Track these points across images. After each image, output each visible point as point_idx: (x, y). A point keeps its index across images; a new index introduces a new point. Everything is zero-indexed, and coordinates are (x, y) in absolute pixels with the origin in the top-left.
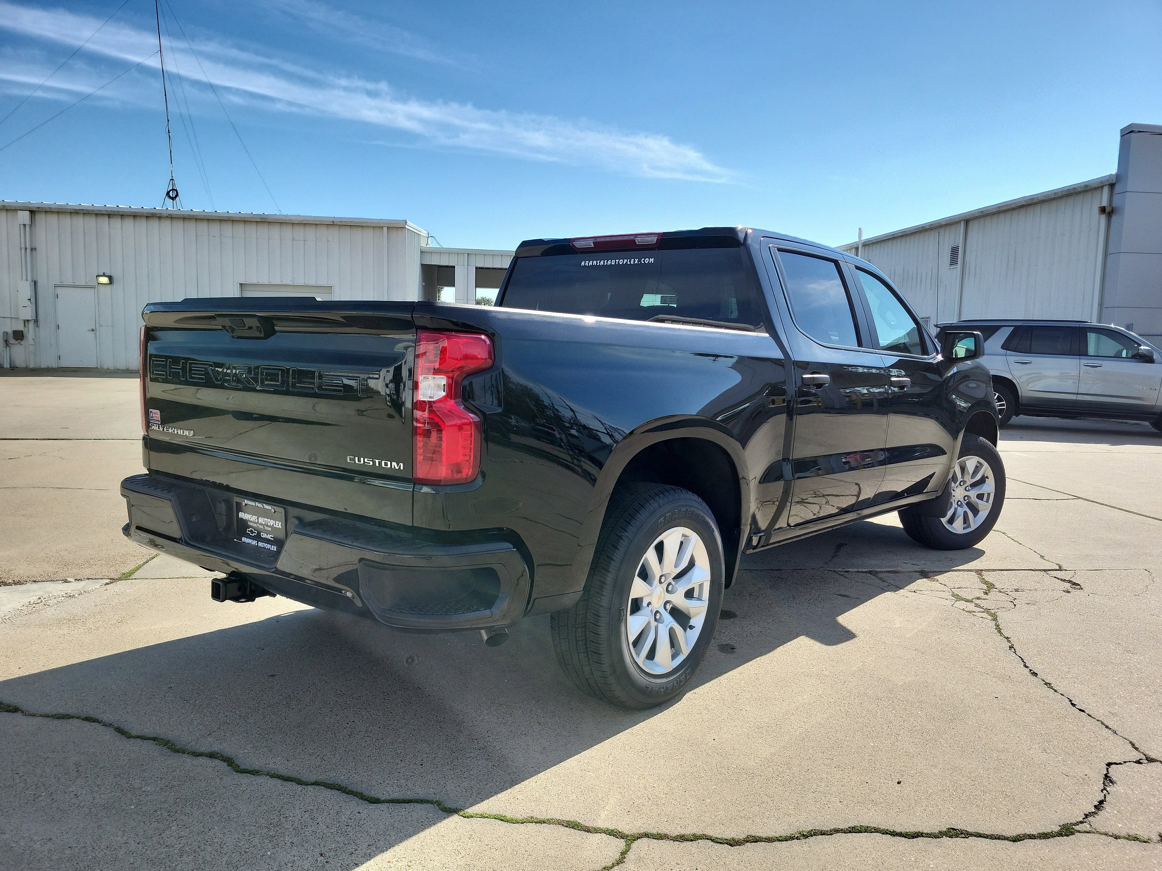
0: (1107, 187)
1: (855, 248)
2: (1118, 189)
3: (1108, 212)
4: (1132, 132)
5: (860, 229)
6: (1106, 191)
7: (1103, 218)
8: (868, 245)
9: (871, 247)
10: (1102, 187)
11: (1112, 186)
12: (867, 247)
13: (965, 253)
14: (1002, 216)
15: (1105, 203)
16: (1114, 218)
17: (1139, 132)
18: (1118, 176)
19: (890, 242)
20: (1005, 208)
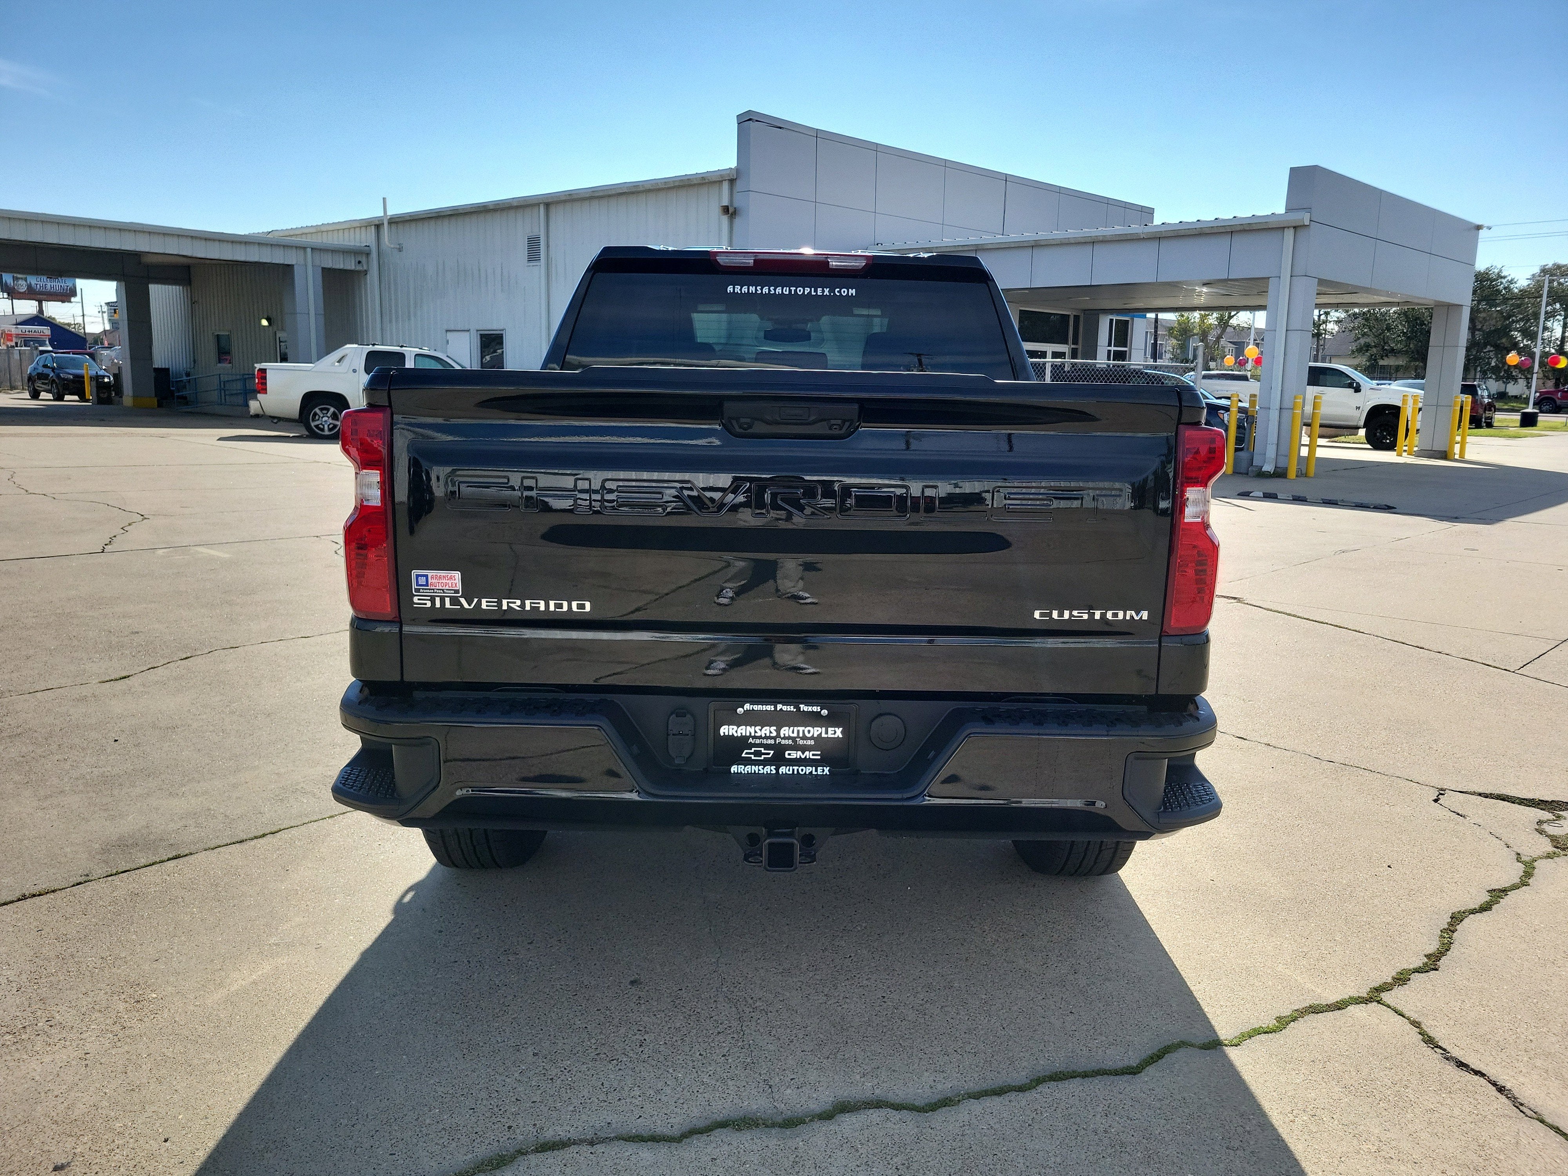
0: (727, 182)
1: (375, 225)
2: (739, 186)
3: (730, 212)
4: (750, 120)
5: (384, 199)
6: (726, 186)
7: (725, 219)
8: (396, 223)
9: (400, 226)
10: (721, 182)
11: (732, 181)
12: (394, 226)
13: (548, 247)
14: (595, 203)
15: (725, 203)
16: (737, 221)
17: (757, 121)
18: (737, 170)
19: (432, 222)
20: (601, 194)
